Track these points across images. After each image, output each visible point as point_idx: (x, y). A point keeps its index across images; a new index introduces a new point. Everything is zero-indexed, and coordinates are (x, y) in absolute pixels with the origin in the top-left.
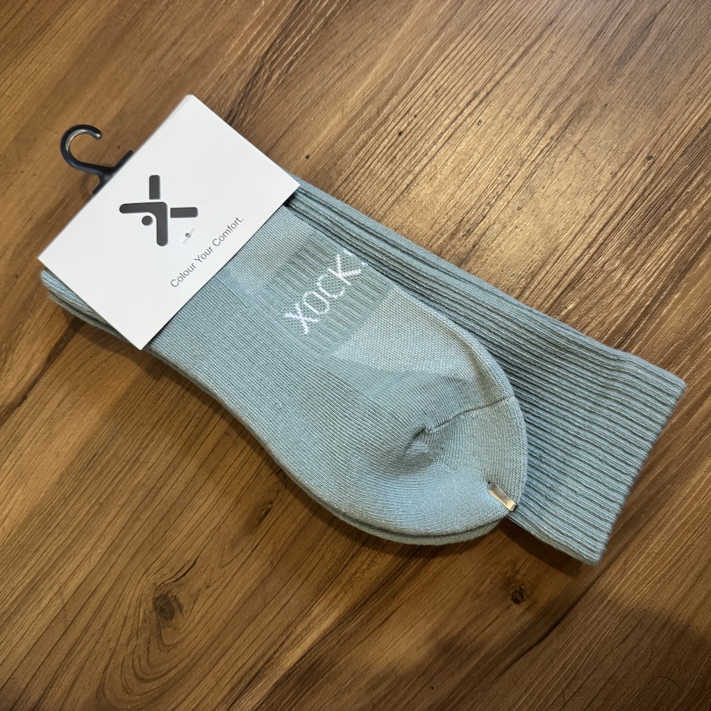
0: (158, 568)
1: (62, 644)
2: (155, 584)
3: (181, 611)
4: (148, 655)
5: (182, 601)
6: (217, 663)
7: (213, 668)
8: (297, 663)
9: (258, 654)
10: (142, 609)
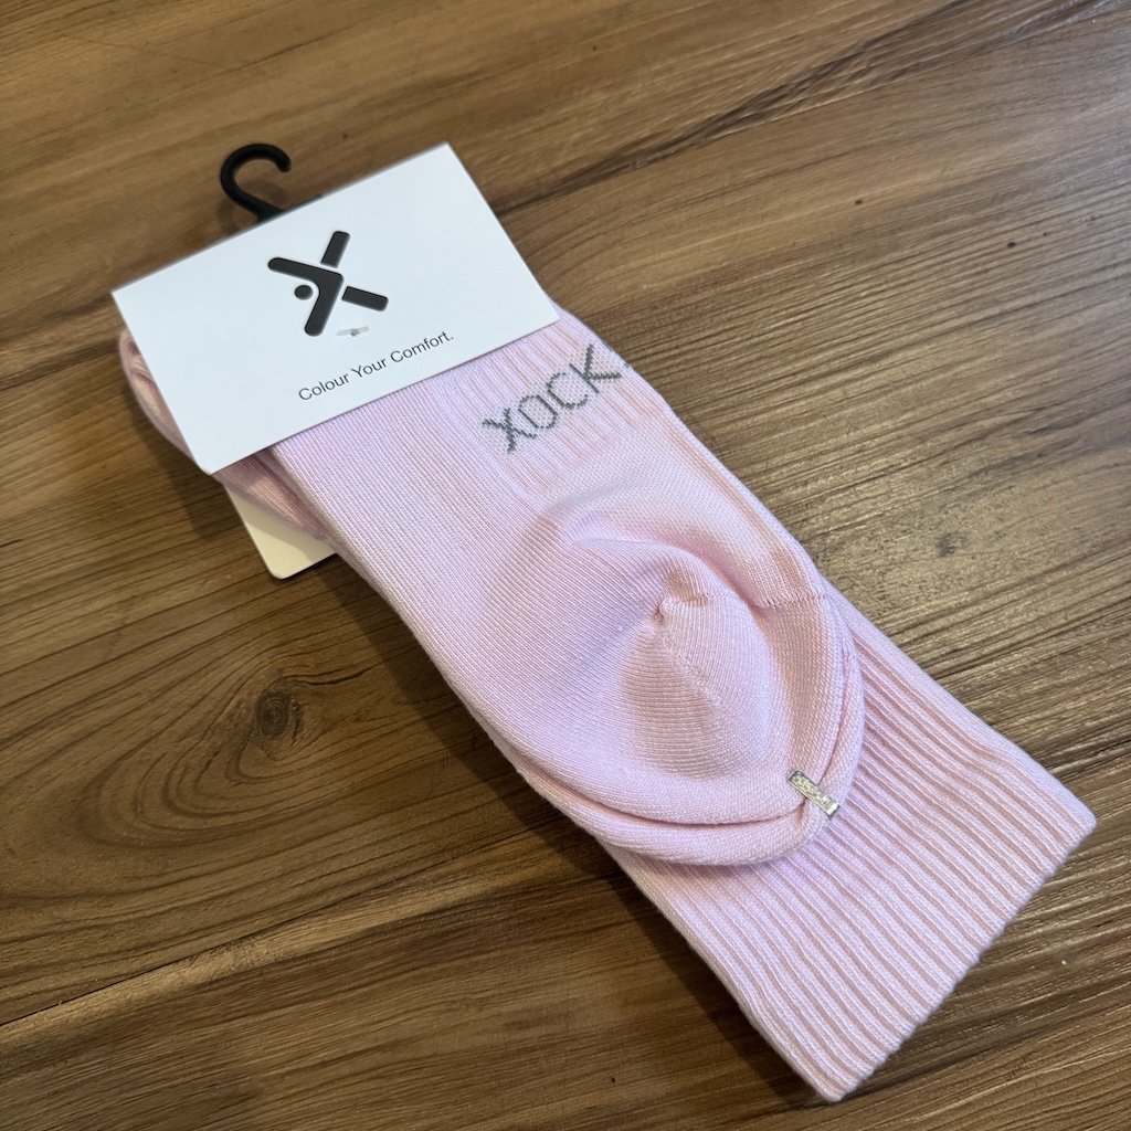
0: (300, 651)
1: (84, 681)
2: (281, 671)
3: (295, 734)
4: (202, 772)
5: (306, 718)
6: (302, 844)
7: (292, 848)
8: (424, 915)
9: (373, 866)
10: (237, 698)
